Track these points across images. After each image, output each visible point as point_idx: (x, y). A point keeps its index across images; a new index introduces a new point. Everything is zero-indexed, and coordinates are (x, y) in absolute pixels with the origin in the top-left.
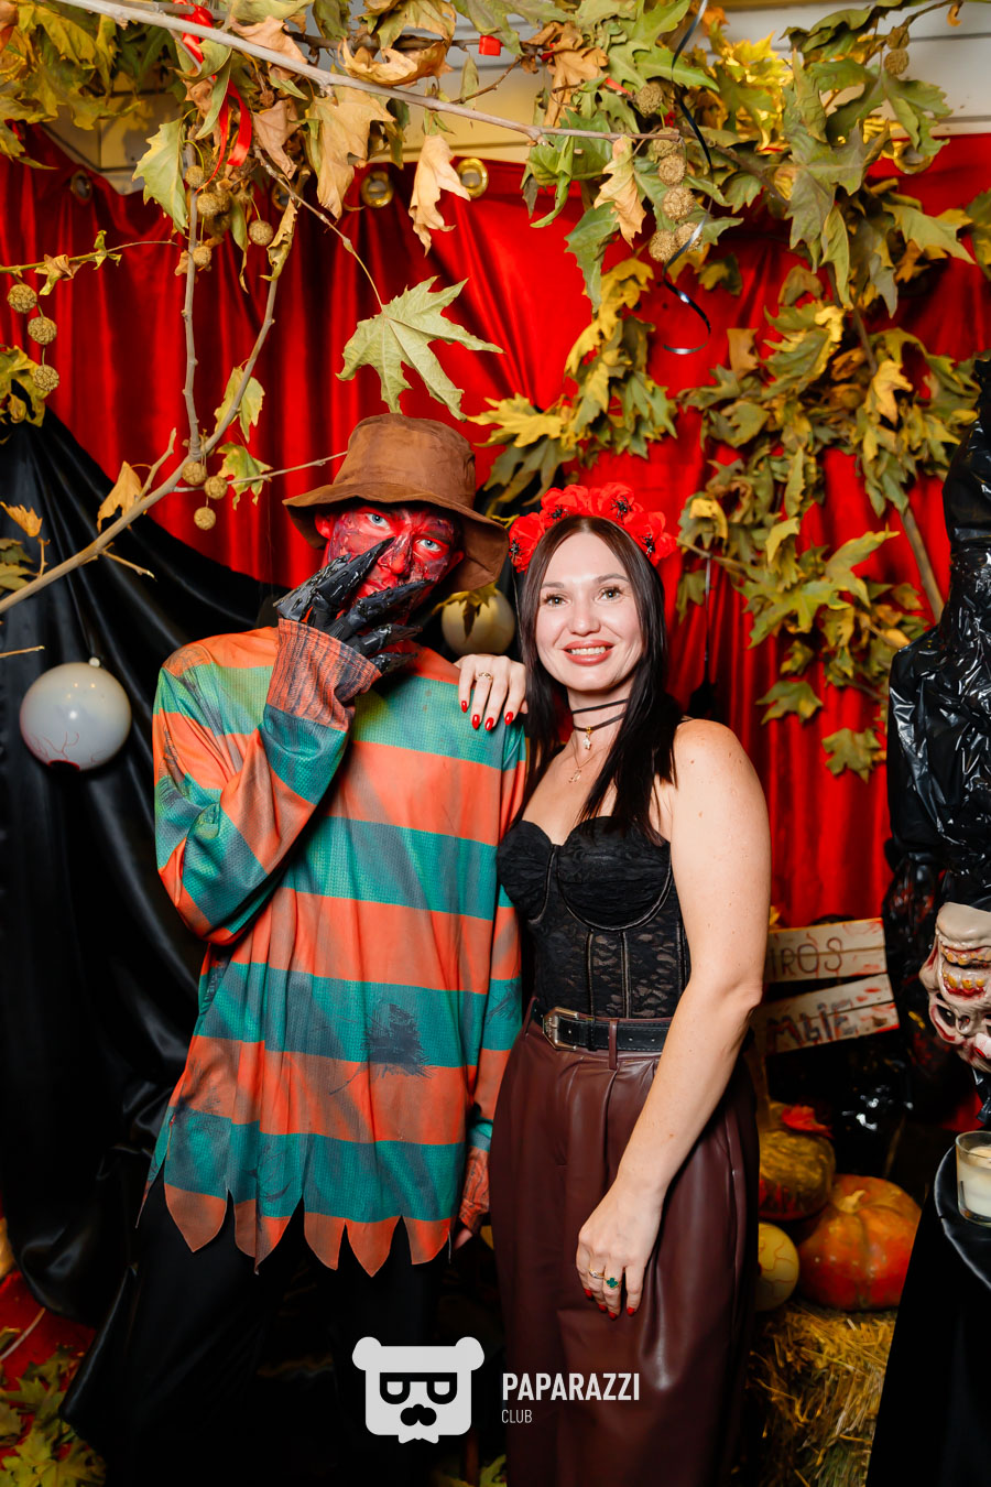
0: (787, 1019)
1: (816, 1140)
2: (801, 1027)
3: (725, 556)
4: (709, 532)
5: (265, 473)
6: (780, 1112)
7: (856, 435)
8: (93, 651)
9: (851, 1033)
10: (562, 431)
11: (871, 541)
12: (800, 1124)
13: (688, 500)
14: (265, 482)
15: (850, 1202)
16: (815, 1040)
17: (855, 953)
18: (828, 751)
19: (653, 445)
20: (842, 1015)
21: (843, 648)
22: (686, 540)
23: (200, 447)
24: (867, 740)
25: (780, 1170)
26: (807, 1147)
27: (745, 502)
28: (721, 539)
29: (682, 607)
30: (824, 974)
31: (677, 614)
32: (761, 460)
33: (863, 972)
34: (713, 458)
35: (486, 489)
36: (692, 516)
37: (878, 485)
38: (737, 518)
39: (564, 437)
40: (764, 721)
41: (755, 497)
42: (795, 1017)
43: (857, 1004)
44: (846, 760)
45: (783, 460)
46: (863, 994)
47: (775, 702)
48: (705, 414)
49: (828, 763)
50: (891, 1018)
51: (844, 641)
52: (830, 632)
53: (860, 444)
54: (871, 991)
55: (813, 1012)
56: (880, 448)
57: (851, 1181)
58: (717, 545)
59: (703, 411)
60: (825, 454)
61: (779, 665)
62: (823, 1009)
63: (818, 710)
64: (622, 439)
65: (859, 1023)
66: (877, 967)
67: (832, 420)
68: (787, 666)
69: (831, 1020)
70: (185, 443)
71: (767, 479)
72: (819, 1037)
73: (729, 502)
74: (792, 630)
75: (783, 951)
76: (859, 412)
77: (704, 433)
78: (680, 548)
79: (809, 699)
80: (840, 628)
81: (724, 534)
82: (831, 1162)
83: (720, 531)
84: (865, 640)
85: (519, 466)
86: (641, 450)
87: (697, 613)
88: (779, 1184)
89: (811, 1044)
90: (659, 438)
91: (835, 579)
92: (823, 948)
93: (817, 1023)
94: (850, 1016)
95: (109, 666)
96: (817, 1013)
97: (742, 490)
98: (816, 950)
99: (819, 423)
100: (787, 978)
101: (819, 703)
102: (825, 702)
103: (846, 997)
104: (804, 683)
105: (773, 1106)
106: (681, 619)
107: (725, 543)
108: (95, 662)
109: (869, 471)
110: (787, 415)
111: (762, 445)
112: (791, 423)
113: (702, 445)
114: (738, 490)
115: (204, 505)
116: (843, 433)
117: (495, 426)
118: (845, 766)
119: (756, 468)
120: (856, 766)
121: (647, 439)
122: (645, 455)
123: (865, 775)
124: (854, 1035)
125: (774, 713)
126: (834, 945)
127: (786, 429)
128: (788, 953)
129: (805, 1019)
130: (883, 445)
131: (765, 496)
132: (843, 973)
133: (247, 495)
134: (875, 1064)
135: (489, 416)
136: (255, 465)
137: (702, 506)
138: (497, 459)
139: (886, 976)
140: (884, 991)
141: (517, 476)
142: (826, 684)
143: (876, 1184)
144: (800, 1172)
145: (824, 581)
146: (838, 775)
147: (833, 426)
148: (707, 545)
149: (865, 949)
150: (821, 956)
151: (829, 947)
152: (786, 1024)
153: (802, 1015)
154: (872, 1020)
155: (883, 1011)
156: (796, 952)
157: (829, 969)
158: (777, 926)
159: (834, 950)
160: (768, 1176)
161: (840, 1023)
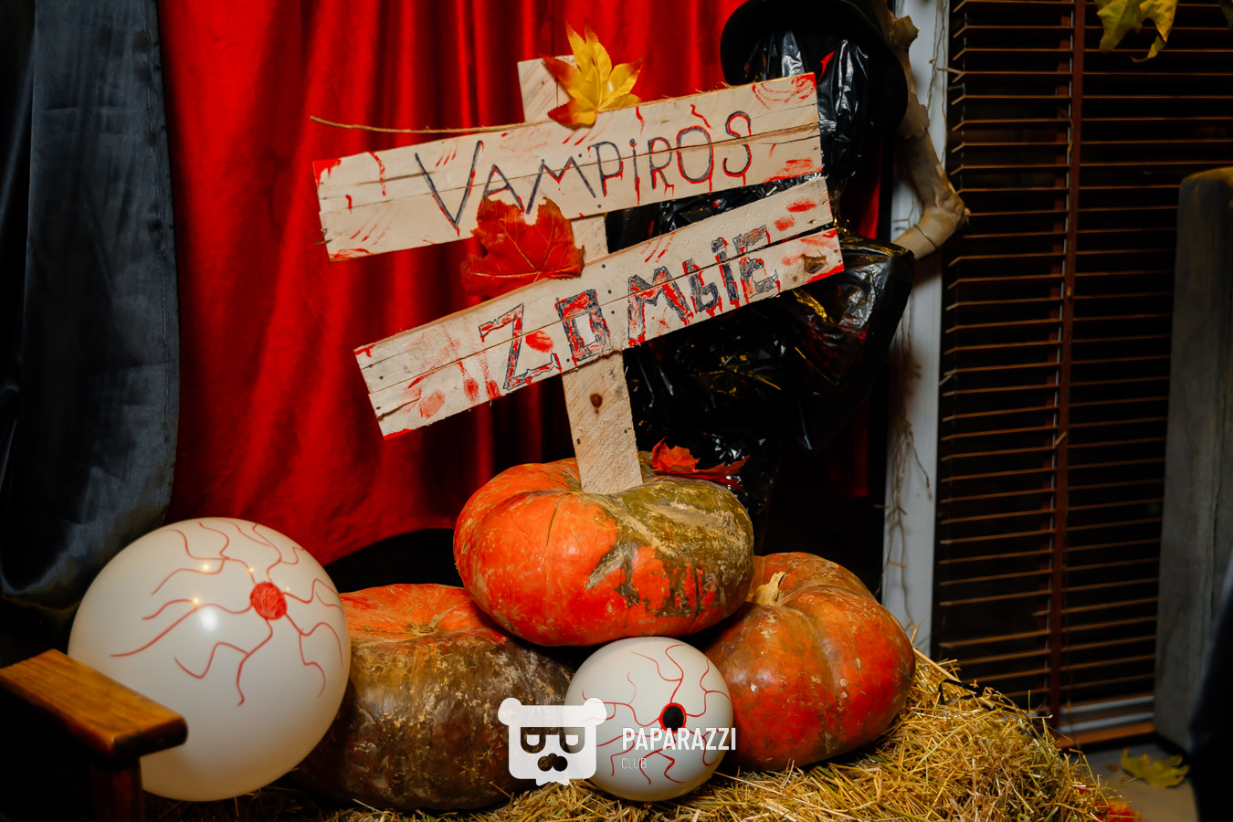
0: (662, 272)
2: (685, 287)
9: (771, 287)
15: (769, 591)
16: (710, 307)
17: (773, 139)
20: (753, 256)
30: (722, 183)
42: (676, 270)
43: (776, 235)
46: (787, 214)
50: (831, 255)
54: (799, 208)
55: (706, 255)
62: (721, 250)
65: (781, 270)
66: (809, 160)
69: (735, 267)
72: (717, 301)
75: (651, 144)
88: (687, 562)
89: (704, 316)
92: (718, 132)
93: (711, 276)
94: (765, 255)
96: (711, 258)
98: (708, 136)
100: (660, 194)
103: (758, 224)
124: (774, 293)
126: (739, 125)
128: (659, 146)
129: (691, 269)
132: (754, 178)
140: (820, 207)
149: (788, 131)
150: (716, 149)
151: (729, 131)
152: (660, 280)
153: (685, 264)
154: (801, 262)
155: (816, 243)
156: (674, 145)
157: (730, 174)
158: (635, 98)
159: (738, 137)
160: (669, 552)
161: (749, 274)
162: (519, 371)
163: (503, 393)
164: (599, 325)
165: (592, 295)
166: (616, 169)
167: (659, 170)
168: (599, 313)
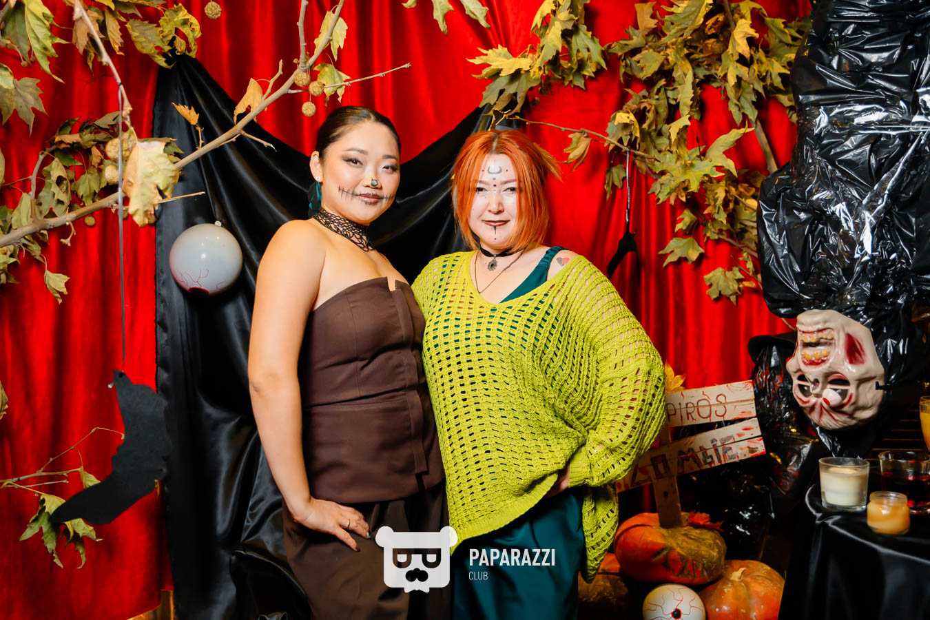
0: (691, 450)
1: (713, 531)
2: (700, 456)
3: (638, 150)
4: (626, 135)
5: (345, 81)
6: (687, 517)
7: (722, 71)
8: (217, 216)
9: (735, 458)
10: (530, 67)
11: (735, 134)
12: (701, 523)
13: (612, 116)
14: (347, 87)
15: (736, 575)
16: (710, 463)
17: (735, 404)
18: (708, 284)
19: (588, 80)
20: (727, 446)
21: (719, 208)
22: (611, 141)
23: (305, 63)
24: (735, 275)
25: (691, 549)
26: (708, 536)
27: (650, 116)
28: (636, 138)
29: (607, 188)
30: (714, 419)
31: (605, 193)
32: (659, 91)
33: (740, 417)
34: (628, 88)
35: (480, 106)
36: (616, 123)
37: (738, 103)
38: (645, 126)
39: (532, 71)
40: (664, 265)
41: (657, 113)
42: (697, 449)
43: (737, 439)
44: (720, 289)
45: (673, 90)
46: (742, 431)
47: (672, 252)
48: (623, 58)
49: (708, 292)
50: (761, 447)
51: (720, 202)
52: (710, 195)
53: (726, 75)
54: (746, 429)
55: (708, 445)
56: (739, 79)
57: (736, 563)
58: (632, 144)
59: (621, 56)
60: (702, 84)
61: (674, 227)
62: (715, 443)
63: (701, 255)
64: (568, 75)
65: (739, 452)
66: (750, 412)
67: (705, 63)
68: (679, 227)
69: (720, 450)
70: (295, 61)
71: (663, 102)
72: (713, 462)
73: (641, 115)
74: (684, 199)
75: (687, 404)
76: (723, 56)
77: (622, 70)
78: (609, 145)
79: (694, 248)
80: (717, 193)
81: (638, 135)
82: (723, 547)
83: (636, 132)
84: (731, 206)
85: (502, 92)
86: (580, 83)
87: (618, 192)
88: (690, 558)
89: (708, 467)
90: (592, 75)
91: (713, 159)
92: (713, 401)
93: (711, 452)
94: (733, 446)
95: (228, 226)
96: (711, 446)
97: (648, 108)
98: (709, 402)
99: (696, 64)
100: (690, 422)
101: (702, 250)
102: (705, 249)
103: (730, 434)
104: (690, 239)
105: (683, 514)
106: (608, 196)
107: (638, 141)
108: (218, 223)
109: (731, 93)
110: (676, 57)
111: (660, 79)
112: (679, 63)
113: (622, 79)
114: (645, 107)
115: (309, 101)
116: (713, 71)
117: (486, 65)
118: (720, 292)
119: (657, 94)
120: (727, 292)
121: (584, 76)
122: (583, 87)
123: (733, 299)
124: (736, 460)
125: (671, 259)
126: (721, 399)
127: (675, 68)
128: (690, 405)
129: (703, 449)
130: (740, 76)
131: (663, 112)
132: (727, 418)
133: (335, 96)
134: (748, 488)
135: (482, 59)
136: (340, 76)
137: (622, 117)
138: (487, 88)
139: (756, 419)
140: (755, 429)
141: (501, 97)
142: (705, 240)
143: (753, 564)
144: (704, 551)
145: (706, 162)
146: (716, 300)
147: (706, 67)
148: (626, 144)
149: (741, 401)
150: (712, 407)
151: (717, 401)
152: (690, 454)
153: (700, 448)
154: (748, 449)
155: (754, 443)
156: (696, 405)
157: (718, 416)
158: (682, 388)
159: (721, 403)
160: (683, 553)
161: (726, 452)
162: (636, 481)
163: (630, 488)
164: (666, 467)
165: (664, 456)
166: (674, 412)
167: (690, 413)
168: (667, 463)
